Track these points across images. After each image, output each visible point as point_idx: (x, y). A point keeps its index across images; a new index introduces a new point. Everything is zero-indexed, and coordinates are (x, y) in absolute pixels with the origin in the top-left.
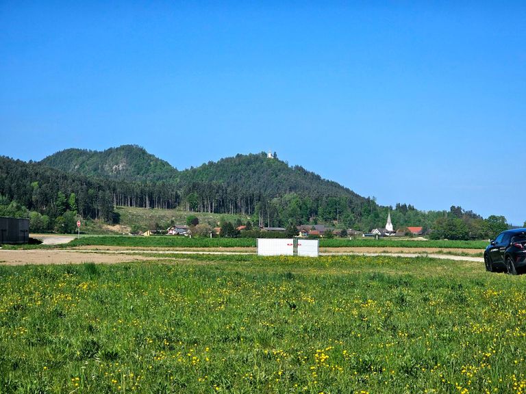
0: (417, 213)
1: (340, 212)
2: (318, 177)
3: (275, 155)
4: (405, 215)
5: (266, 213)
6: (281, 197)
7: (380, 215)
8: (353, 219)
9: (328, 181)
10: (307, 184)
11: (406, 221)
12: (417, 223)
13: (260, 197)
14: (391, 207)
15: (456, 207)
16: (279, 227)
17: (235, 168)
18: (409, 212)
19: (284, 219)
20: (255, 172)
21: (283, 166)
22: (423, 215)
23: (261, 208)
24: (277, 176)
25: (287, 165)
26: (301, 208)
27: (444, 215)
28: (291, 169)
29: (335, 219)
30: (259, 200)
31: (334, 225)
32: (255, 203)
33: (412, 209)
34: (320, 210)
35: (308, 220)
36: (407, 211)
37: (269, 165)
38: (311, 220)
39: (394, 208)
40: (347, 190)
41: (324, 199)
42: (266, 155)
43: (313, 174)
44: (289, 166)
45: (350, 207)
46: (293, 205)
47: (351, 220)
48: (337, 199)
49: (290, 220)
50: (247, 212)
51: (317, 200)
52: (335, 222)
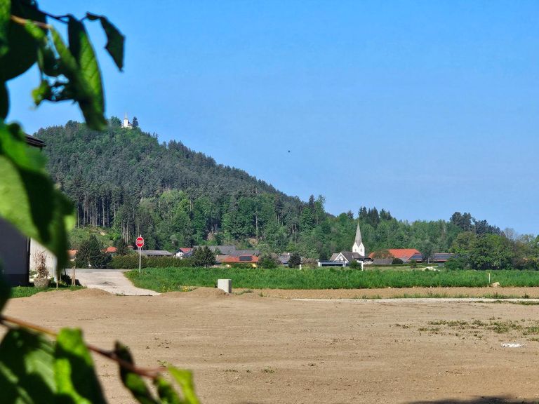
0: (396, 226)
1: (261, 223)
2: (210, 162)
3: (135, 123)
4: (375, 227)
5: (134, 226)
6: (157, 196)
7: (333, 229)
8: (285, 234)
9: (228, 169)
10: (192, 174)
11: (378, 239)
12: (398, 242)
13: (122, 196)
14: (350, 215)
15: (462, 214)
16: (157, 249)
17: (67, 146)
18: (383, 223)
19: (163, 236)
20: (99, 152)
21: (149, 143)
22: (407, 229)
23: (125, 216)
24: (139, 159)
25: (155, 140)
26: (191, 216)
27: (441, 228)
28: (163, 147)
29: (252, 235)
30: (121, 202)
31: (250, 246)
32: (113, 207)
33: (386, 217)
34: (226, 220)
35: (205, 237)
36: (379, 221)
37: (125, 140)
38: (210, 237)
39: (356, 216)
40: (262, 184)
41: (233, 199)
42: (119, 123)
43: (201, 156)
44: (160, 143)
45: (279, 214)
46: (179, 210)
47: (282, 237)
48: (256, 200)
49: (174, 237)
50: (99, 222)
51: (220, 201)
52: (252, 240)
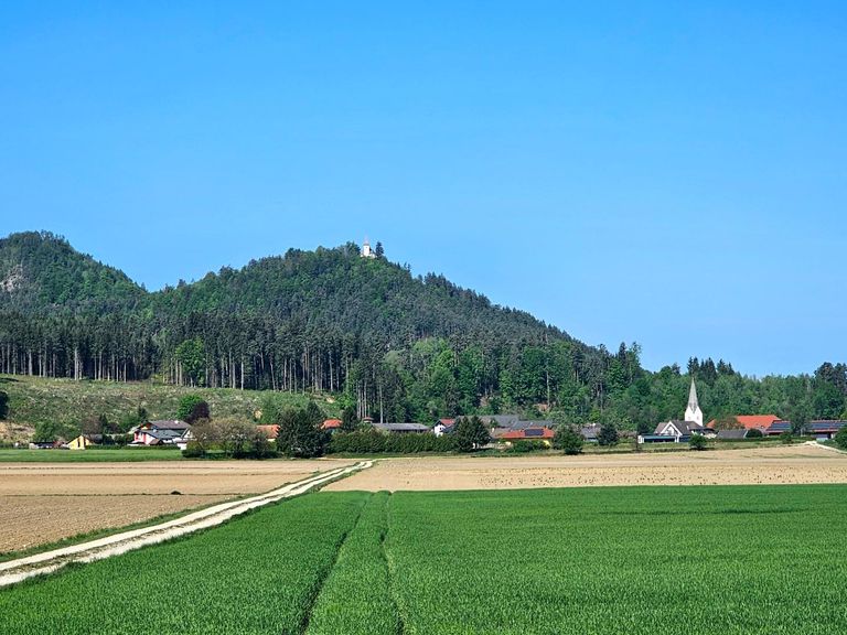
0: (740, 383)
1: (554, 383)
2: (483, 301)
3: (379, 250)
4: (712, 386)
5: (375, 389)
6: (409, 347)
7: (653, 389)
8: (586, 397)
9: (508, 311)
10: (458, 319)
11: (715, 402)
12: (745, 406)
13: (357, 347)
14: (676, 368)
15: (834, 365)
16: (408, 421)
17: (286, 282)
18: (722, 380)
19: (416, 403)
20: (331, 291)
21: (400, 277)
22: (756, 387)
23: (360, 376)
24: (385, 299)
25: (407, 273)
26: (456, 373)
27: (804, 385)
28: (418, 282)
29: (542, 400)
30: (356, 356)
31: (539, 415)
32: (345, 363)
33: (726, 370)
34: (505, 379)
35: (477, 403)
36: (716, 377)
37: (366, 274)
38: (484, 403)
39: (684, 371)
40: (554, 331)
41: (514, 350)
42: (358, 250)
43: (469, 293)
44: (414, 276)
45: (578, 369)
46: (438, 366)
47: (583, 401)
48: (546, 351)
49: (432, 404)
50: (326, 386)
51: (497, 353)
52: (541, 407)
